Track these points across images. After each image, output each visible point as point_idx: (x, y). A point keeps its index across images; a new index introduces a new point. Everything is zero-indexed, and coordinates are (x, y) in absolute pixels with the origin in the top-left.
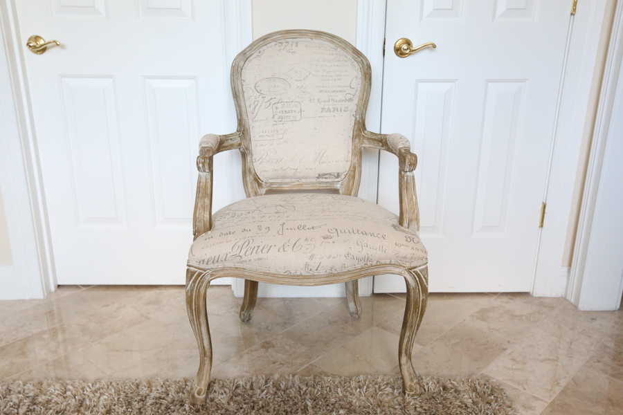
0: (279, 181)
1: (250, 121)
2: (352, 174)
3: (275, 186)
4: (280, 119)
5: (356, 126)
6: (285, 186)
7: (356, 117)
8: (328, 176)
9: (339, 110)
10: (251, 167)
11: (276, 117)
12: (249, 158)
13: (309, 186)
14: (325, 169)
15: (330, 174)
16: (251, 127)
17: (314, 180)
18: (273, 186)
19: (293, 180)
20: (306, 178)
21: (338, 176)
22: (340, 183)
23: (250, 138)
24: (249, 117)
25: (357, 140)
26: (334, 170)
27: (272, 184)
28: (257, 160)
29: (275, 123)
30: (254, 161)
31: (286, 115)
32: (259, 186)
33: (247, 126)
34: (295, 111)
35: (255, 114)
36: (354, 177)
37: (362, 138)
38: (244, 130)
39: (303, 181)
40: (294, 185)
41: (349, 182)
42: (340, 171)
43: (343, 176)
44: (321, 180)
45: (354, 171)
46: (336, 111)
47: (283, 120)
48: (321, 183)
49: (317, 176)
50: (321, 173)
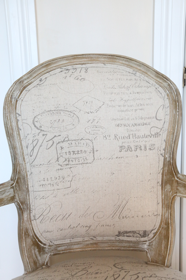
0: (68, 241)
1: (28, 166)
2: (164, 232)
3: (63, 248)
4: (67, 162)
5: (166, 168)
6: (76, 247)
7: (164, 157)
8: (131, 235)
9: (143, 148)
10: (29, 226)
11: (61, 160)
12: (25, 216)
13: (106, 245)
14: (127, 225)
15: (134, 232)
16: (29, 174)
17: (113, 238)
18: (59, 249)
19: (86, 239)
20: (103, 236)
21: (145, 234)
22: (147, 243)
23: (28, 189)
24: (27, 160)
25: (168, 187)
26: (140, 228)
27: (59, 245)
28: (37, 217)
29: (60, 167)
30: (32, 218)
31: (75, 156)
32: (39, 252)
33: (23, 173)
34: (85, 152)
35: (33, 157)
36: (167, 237)
37: (175, 184)
38: (19, 178)
39: (99, 239)
40: (88, 245)
41: (160, 243)
42: (148, 228)
43: (151, 235)
44: (121, 238)
45: (167, 229)
46: (138, 150)
47: (71, 163)
48: (122, 241)
49: (117, 233)
50: (122, 230)
